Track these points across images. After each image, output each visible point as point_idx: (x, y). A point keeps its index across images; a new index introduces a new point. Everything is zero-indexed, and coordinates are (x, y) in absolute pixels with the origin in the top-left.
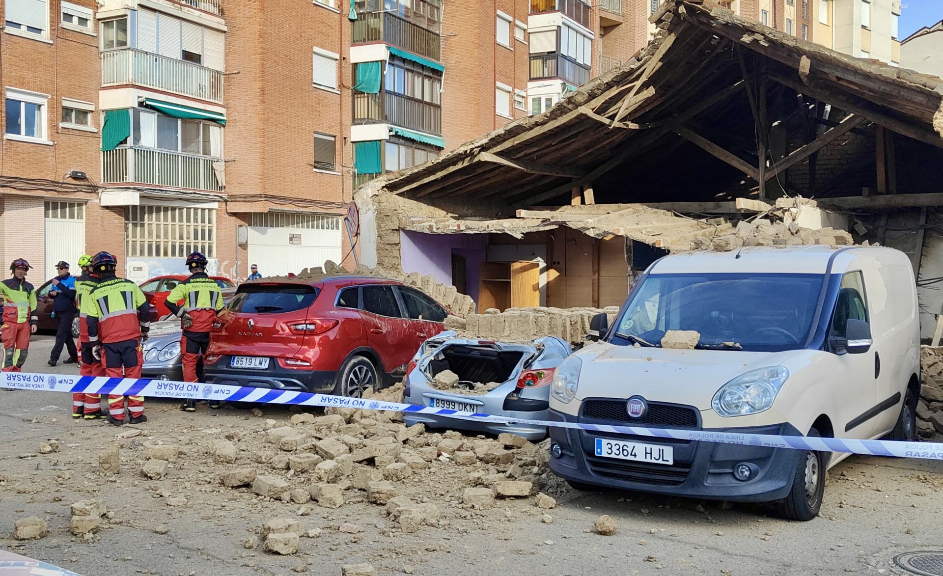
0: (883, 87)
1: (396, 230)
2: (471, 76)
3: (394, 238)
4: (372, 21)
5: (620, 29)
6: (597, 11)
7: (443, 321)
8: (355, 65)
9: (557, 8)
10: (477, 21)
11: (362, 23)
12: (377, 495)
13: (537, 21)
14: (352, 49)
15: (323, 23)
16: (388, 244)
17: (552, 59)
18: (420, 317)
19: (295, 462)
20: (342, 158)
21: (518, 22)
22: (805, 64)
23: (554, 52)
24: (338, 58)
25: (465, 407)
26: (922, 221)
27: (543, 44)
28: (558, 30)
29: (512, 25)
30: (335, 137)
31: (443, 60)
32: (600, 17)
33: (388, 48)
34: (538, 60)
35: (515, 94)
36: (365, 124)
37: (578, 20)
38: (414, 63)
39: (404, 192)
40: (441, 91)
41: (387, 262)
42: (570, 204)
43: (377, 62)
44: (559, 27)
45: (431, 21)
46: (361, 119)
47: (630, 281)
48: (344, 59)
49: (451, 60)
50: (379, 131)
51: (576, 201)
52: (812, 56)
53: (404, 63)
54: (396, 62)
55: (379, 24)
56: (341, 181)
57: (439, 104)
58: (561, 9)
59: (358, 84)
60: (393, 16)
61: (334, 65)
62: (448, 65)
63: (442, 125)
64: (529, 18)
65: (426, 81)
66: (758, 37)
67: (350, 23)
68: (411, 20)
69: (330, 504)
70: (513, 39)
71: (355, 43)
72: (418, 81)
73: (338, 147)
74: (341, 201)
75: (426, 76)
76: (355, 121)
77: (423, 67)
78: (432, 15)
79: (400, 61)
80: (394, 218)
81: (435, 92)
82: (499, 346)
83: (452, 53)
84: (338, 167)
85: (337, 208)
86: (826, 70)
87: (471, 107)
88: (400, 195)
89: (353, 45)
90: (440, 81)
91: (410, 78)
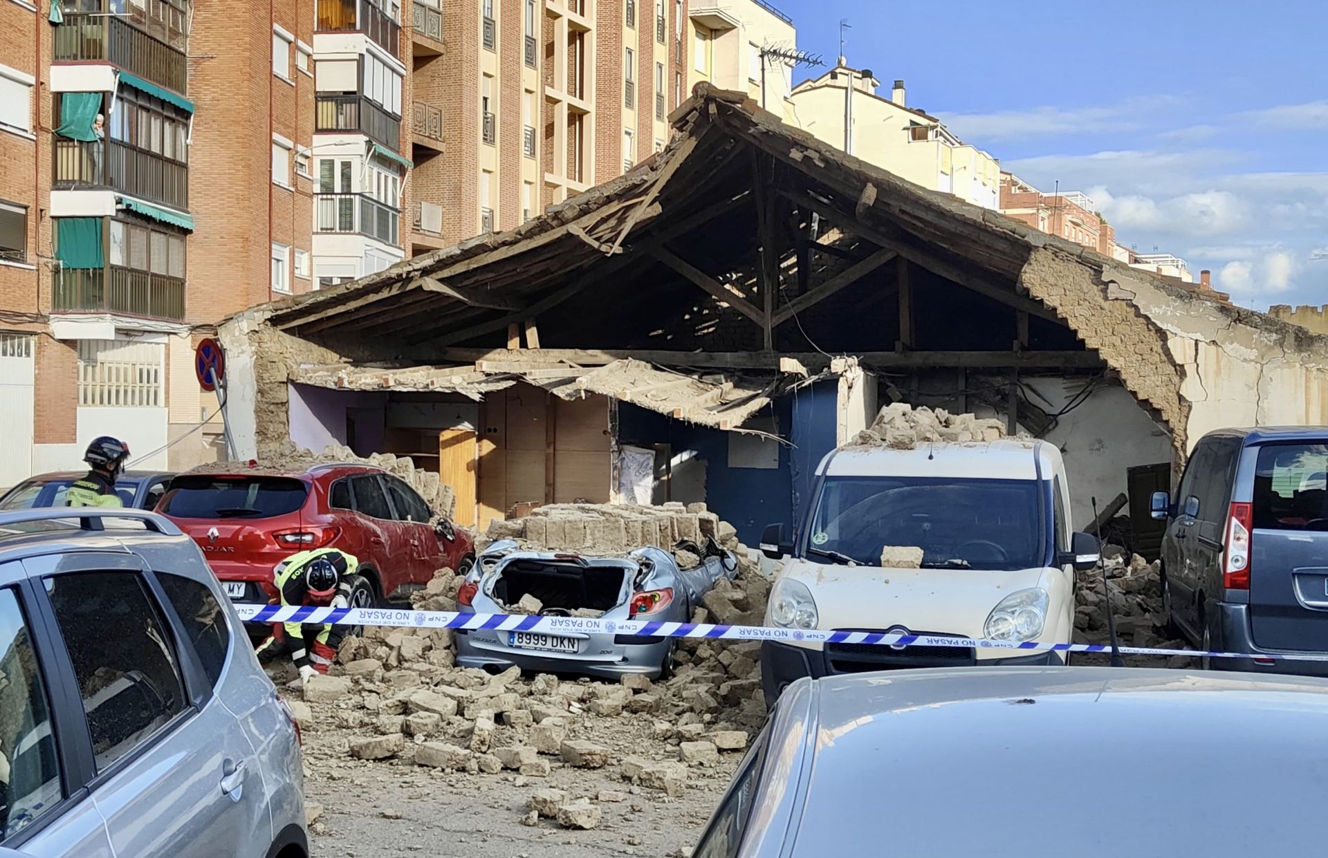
0: (960, 229)
1: (283, 383)
2: (238, 123)
3: (281, 395)
4: (89, 30)
5: (440, 63)
6: (409, 34)
7: (428, 521)
8: (59, 97)
9: (358, 26)
10: (247, 39)
11: (71, 29)
12: (588, 757)
13: (325, 44)
14: (53, 68)
15: (12, 26)
16: (273, 404)
17: (351, 103)
18: (409, 517)
19: (418, 723)
20: (37, 244)
21: (301, 43)
22: (870, 194)
23: (354, 93)
24: (34, 83)
25: (562, 642)
26: (961, 384)
27: (337, 79)
28: (361, 61)
29: (293, 48)
30: (26, 208)
31: (191, 94)
32: (414, 43)
33: (116, 73)
34: (330, 103)
35: (297, 152)
36: (75, 189)
37: (384, 45)
38: (149, 97)
39: (294, 327)
40: (189, 141)
41: (271, 429)
42: (505, 346)
43: (96, 92)
44: (362, 55)
45: (175, 33)
46: (68, 181)
47: (614, 459)
48: (42, 83)
49: (205, 95)
50: (102, 203)
51: (514, 343)
52: (878, 184)
53: (137, 98)
54: (125, 95)
55: (103, 34)
56: (36, 279)
57: (184, 161)
58: (363, 30)
59: (64, 125)
60: (122, 22)
61: (26, 94)
62: (200, 103)
63: (190, 196)
64: (315, 37)
65: (167, 125)
66: (810, 153)
67: (50, 28)
68: (145, 29)
69: (537, 771)
70: (294, 68)
71: (58, 60)
72: (156, 124)
73: (31, 224)
74: (36, 311)
75: (167, 118)
76: (59, 184)
77: (163, 103)
78: (175, 23)
79: (130, 93)
80: (281, 365)
81: (178, 143)
82: (584, 561)
83: (206, 85)
84: (30, 256)
85: (30, 322)
86: (891, 202)
87: (238, 170)
88: (285, 331)
89: (54, 64)
90: (186, 126)
91: (144, 120)
